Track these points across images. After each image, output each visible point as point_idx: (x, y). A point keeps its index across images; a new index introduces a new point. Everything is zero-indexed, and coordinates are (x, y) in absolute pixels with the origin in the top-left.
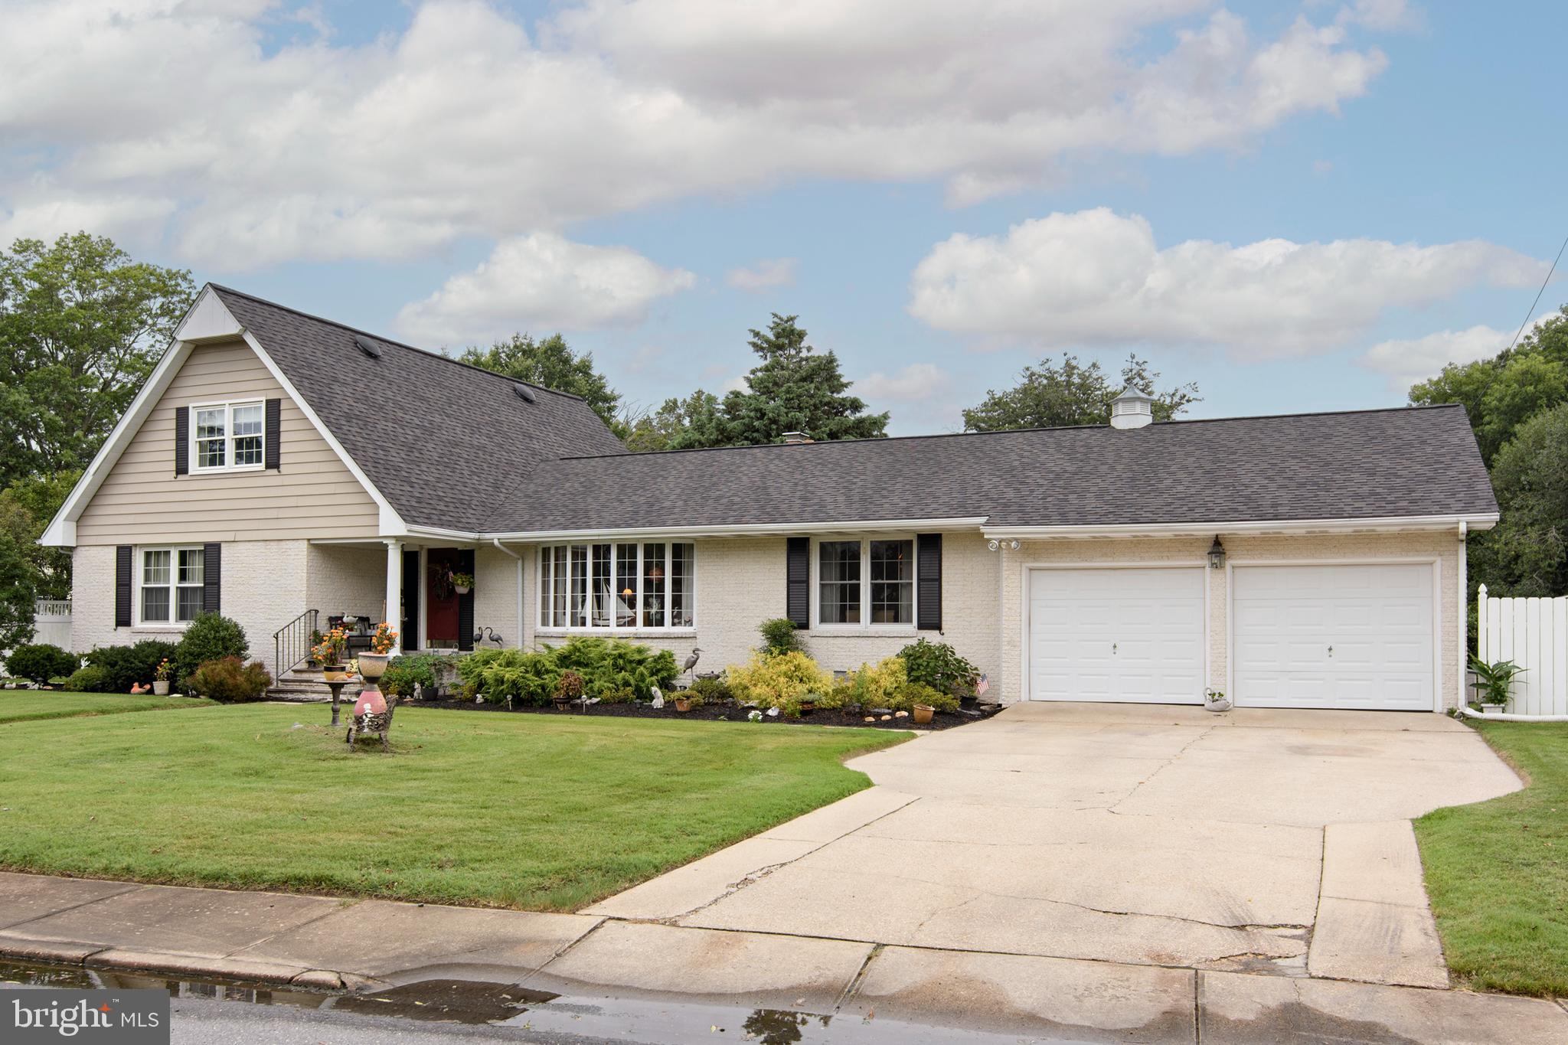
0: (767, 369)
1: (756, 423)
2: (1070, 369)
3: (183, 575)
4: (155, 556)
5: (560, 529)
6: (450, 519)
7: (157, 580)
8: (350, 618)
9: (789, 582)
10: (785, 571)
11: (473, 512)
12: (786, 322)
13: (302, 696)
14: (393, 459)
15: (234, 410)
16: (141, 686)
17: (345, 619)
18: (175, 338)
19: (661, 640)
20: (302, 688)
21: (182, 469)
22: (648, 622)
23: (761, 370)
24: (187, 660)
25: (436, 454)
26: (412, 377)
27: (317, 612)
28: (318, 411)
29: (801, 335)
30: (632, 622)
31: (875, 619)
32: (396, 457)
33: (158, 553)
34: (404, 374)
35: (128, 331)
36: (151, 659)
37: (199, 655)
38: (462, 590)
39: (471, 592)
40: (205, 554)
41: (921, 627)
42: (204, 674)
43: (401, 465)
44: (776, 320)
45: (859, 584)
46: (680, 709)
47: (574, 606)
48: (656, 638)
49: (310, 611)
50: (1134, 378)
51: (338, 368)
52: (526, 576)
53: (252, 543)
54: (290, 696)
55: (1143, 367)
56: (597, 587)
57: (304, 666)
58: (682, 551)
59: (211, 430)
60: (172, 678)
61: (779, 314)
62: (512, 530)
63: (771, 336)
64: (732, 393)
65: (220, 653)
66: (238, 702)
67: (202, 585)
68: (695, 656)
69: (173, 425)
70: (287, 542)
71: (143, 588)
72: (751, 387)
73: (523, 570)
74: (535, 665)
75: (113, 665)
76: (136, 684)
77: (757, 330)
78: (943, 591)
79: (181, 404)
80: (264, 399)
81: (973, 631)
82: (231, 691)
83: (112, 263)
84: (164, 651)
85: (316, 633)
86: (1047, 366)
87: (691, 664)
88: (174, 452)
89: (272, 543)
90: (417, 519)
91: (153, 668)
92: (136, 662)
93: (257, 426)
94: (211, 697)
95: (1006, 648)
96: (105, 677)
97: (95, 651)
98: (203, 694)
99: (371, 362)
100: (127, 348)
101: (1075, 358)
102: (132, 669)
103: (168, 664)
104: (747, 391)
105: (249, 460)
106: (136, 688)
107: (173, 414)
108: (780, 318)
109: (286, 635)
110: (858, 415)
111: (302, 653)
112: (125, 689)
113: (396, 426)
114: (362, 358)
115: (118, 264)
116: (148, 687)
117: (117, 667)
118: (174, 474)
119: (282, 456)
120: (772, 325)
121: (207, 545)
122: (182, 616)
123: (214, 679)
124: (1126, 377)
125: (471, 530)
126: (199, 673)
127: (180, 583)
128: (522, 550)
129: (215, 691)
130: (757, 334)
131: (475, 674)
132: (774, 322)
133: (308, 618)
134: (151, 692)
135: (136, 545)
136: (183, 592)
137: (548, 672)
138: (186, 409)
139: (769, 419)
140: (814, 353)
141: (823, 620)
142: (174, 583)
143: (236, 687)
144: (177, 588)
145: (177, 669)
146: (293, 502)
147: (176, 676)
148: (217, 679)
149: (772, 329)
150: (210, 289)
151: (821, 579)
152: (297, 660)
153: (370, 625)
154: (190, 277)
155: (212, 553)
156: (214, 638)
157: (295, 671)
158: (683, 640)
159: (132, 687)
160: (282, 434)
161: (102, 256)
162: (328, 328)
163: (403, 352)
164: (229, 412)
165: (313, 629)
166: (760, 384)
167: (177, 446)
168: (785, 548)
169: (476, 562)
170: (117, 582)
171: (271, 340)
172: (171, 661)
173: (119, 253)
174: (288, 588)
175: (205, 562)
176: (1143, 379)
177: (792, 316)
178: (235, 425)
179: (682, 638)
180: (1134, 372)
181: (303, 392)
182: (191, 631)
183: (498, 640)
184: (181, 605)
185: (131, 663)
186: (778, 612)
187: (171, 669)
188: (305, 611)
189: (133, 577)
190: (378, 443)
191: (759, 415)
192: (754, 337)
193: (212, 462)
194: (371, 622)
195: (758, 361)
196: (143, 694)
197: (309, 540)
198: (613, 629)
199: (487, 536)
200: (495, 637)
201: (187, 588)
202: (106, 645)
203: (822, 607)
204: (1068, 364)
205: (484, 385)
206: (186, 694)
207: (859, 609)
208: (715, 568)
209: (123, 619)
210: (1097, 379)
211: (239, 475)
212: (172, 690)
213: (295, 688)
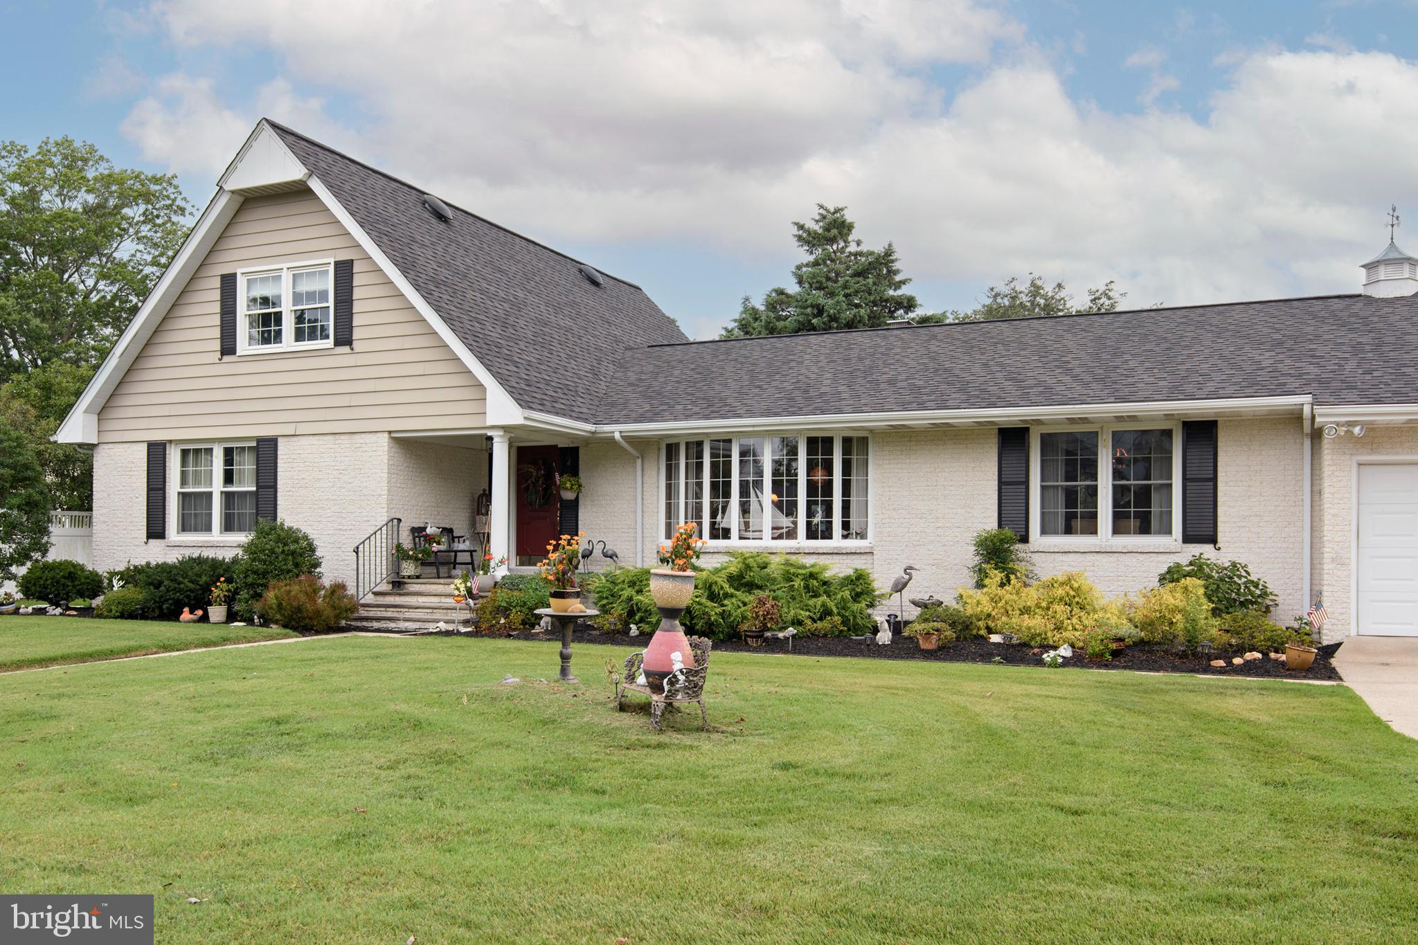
0: (816, 264)
1: (814, 321)
2: (1036, 290)
3: (229, 478)
4: (194, 454)
5: (700, 419)
6: (563, 407)
7: (197, 482)
8: (434, 529)
9: (1001, 483)
10: (996, 469)
11: (582, 400)
12: (834, 213)
13: (392, 625)
14: (491, 333)
15: (294, 275)
16: (191, 612)
17: (429, 531)
18: (221, 187)
19: (828, 556)
20: (389, 614)
21: (228, 348)
22: (812, 534)
23: (807, 265)
24: (250, 580)
25: (529, 332)
26: (485, 246)
27: (399, 520)
28: (405, 272)
29: (850, 227)
30: (791, 534)
31: (1117, 530)
32: (495, 333)
33: (197, 451)
34: (477, 242)
35: (109, 238)
36: (204, 578)
37: (264, 574)
38: (568, 495)
39: (577, 498)
40: (258, 452)
41: (1187, 539)
42: (277, 598)
43: (500, 341)
44: (822, 211)
45: (1097, 486)
46: (924, 645)
47: (714, 514)
48: (824, 554)
49: (392, 520)
50: (1100, 299)
51: (413, 228)
52: (646, 478)
53: (317, 437)
54: (376, 625)
55: (1110, 287)
56: (744, 492)
57: (385, 587)
58: (855, 445)
59: (265, 301)
60: (229, 600)
61: (825, 205)
62: (636, 421)
63: (817, 228)
64: (776, 291)
65: (289, 571)
66: (318, 633)
67: (254, 489)
68: (907, 577)
69: (217, 295)
70: (363, 435)
71: (179, 493)
72: (800, 283)
73: (643, 470)
74: (710, 586)
75: (158, 586)
76: (186, 609)
77: (802, 223)
78: (1220, 494)
79: (227, 270)
80: (332, 261)
81: (1262, 545)
82: (311, 618)
83: (94, 168)
84: (217, 568)
85: (399, 547)
86: (1012, 285)
87: (900, 587)
88: (219, 328)
89: (343, 437)
90: (531, 405)
91: (207, 589)
92: (186, 581)
93: (323, 295)
94: (285, 626)
95: (1330, 566)
96: (146, 601)
97: (128, 569)
98: (276, 622)
99: (442, 226)
100: (109, 257)
101: (1040, 278)
102: (180, 591)
103: (225, 584)
104: (793, 288)
105: (312, 336)
106: (186, 615)
107: (217, 283)
108: (826, 210)
109: (367, 549)
110: (911, 315)
111: (384, 572)
112: (172, 615)
113: (483, 297)
114: (434, 221)
115: (99, 170)
116: (200, 613)
117: (162, 588)
118: (218, 355)
119: (355, 330)
120: (817, 218)
121: (261, 441)
122: (228, 526)
123: (291, 605)
124: (1093, 297)
125: (586, 420)
126: (271, 596)
127: (224, 487)
128: (642, 445)
129: (291, 618)
130: (801, 227)
131: (624, 598)
132: (819, 214)
133: (390, 528)
134: (205, 619)
135: (171, 441)
136: (228, 497)
137: (726, 596)
138: (234, 276)
139: (829, 316)
140: (864, 248)
141: (1044, 531)
142: (217, 487)
143: (318, 613)
144: (222, 492)
145: (236, 592)
146: (369, 386)
147: (235, 599)
148: (295, 604)
149: (817, 221)
150: (267, 126)
151: (1042, 480)
152: (378, 580)
153: (453, 538)
154: (175, 182)
155: (266, 451)
156: (283, 552)
157: (376, 594)
158: (856, 556)
159: (182, 612)
160: (355, 303)
161: (85, 161)
162: (394, 185)
163: (470, 220)
164: (287, 278)
165: (395, 541)
166: (812, 278)
167: (222, 321)
168: (996, 440)
169: (580, 462)
170: (148, 485)
171: (340, 188)
172: (229, 581)
173: (101, 158)
174: (364, 491)
175: (258, 461)
176: (1109, 298)
177: (840, 207)
178: (294, 293)
179: (855, 553)
180: (1099, 293)
181: (385, 249)
182: (252, 543)
183: (612, 556)
184: (226, 513)
185: (179, 583)
186: (988, 522)
187: (229, 591)
188: (385, 519)
189: (167, 480)
190: (471, 314)
191: (815, 311)
192: (798, 230)
193: (266, 340)
194: (455, 535)
195: (804, 256)
196: (194, 621)
197: (390, 432)
198: (767, 542)
199: (607, 428)
200: (610, 553)
201: (233, 493)
202: (140, 561)
203: (1043, 514)
204: (1033, 284)
205: (552, 263)
206: (250, 621)
207: (1096, 517)
208: (899, 466)
209: (156, 531)
210: (1060, 300)
211: (300, 355)
212: (231, 617)
213: (379, 614)
